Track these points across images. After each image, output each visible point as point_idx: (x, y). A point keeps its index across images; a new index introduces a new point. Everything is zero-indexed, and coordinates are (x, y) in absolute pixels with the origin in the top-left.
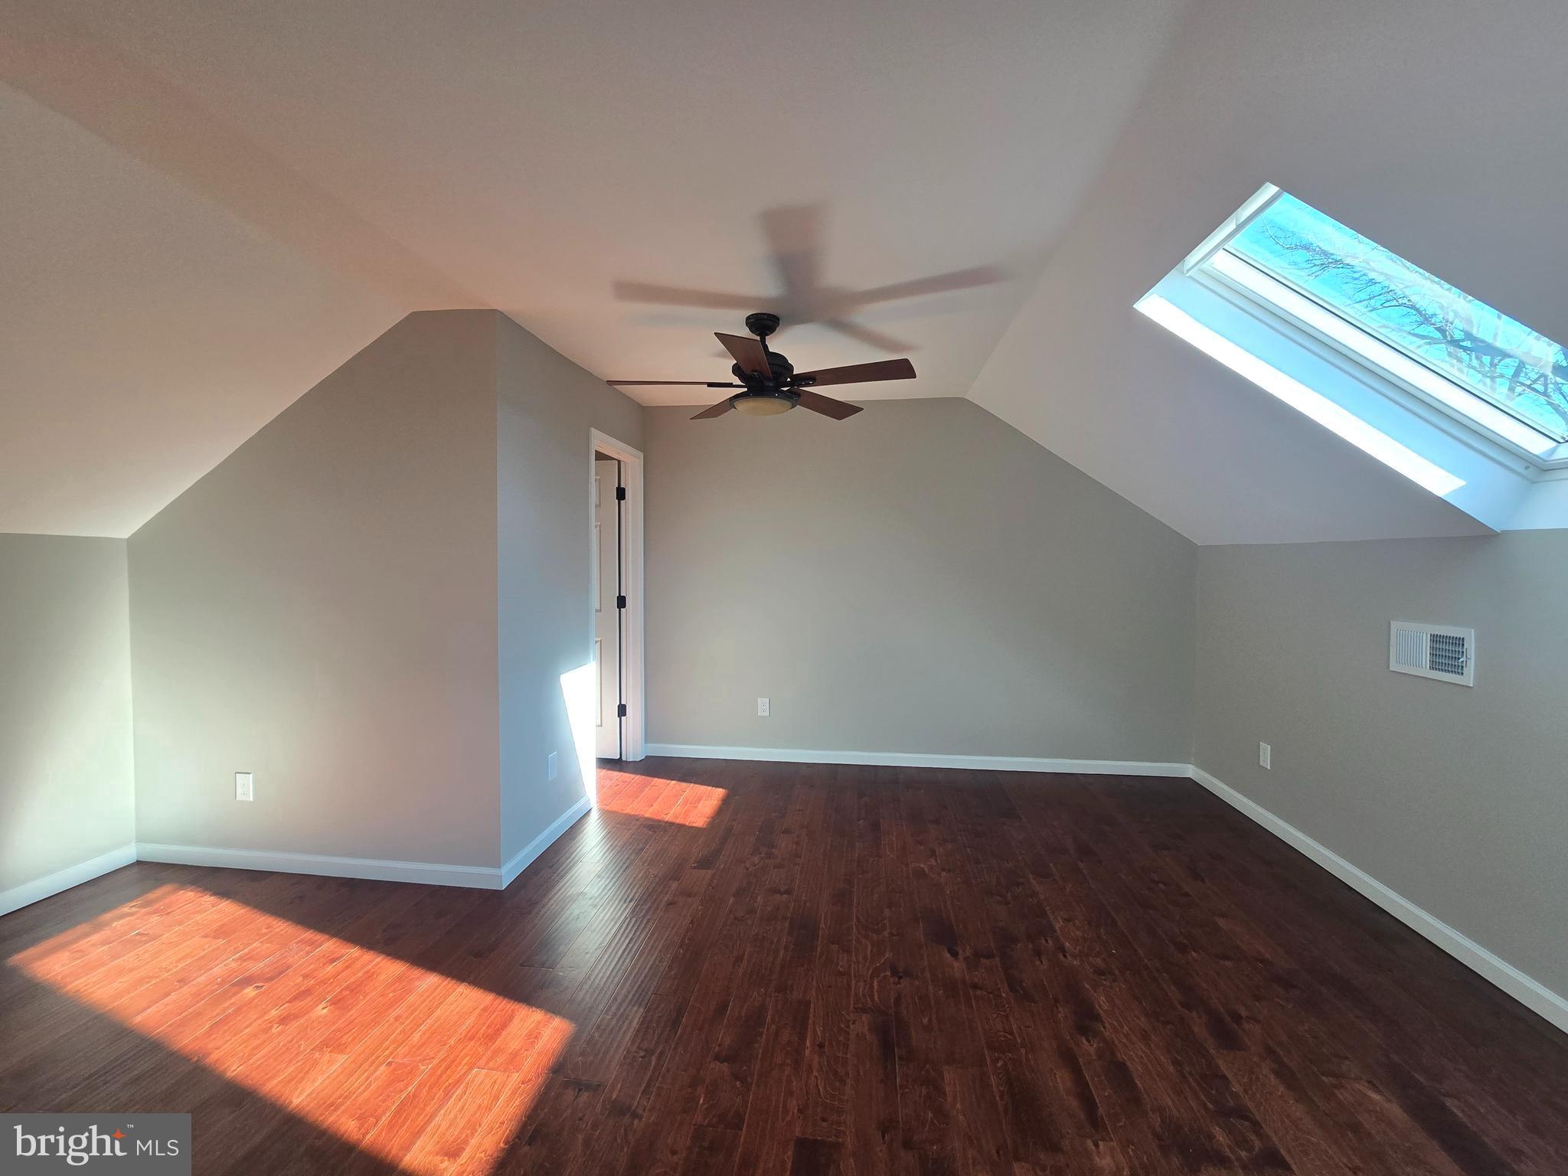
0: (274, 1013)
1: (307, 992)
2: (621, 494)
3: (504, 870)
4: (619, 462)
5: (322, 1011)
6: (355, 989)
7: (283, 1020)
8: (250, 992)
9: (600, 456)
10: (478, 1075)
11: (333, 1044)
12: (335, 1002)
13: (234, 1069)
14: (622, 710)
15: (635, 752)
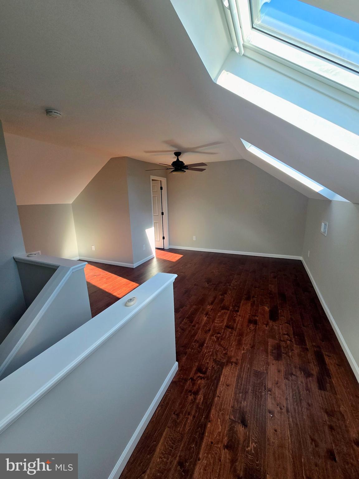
0: (99, 279)
1: (103, 278)
2: (161, 188)
3: (134, 265)
4: (161, 181)
5: (105, 280)
6: (109, 278)
7: (100, 280)
8: (95, 277)
9: (153, 180)
10: (124, 288)
11: (106, 283)
12: (106, 279)
13: (94, 284)
14: (164, 238)
15: (167, 247)
